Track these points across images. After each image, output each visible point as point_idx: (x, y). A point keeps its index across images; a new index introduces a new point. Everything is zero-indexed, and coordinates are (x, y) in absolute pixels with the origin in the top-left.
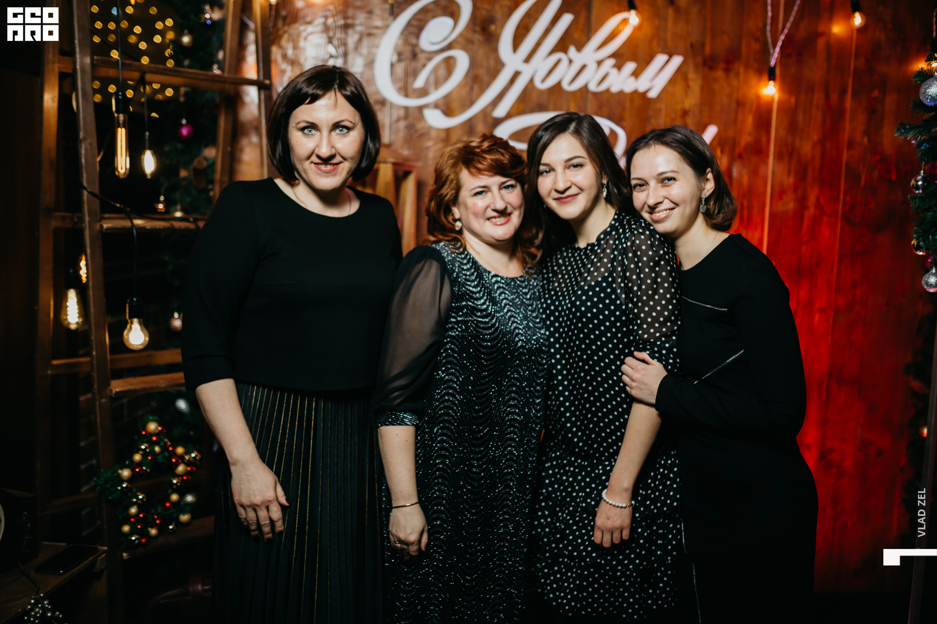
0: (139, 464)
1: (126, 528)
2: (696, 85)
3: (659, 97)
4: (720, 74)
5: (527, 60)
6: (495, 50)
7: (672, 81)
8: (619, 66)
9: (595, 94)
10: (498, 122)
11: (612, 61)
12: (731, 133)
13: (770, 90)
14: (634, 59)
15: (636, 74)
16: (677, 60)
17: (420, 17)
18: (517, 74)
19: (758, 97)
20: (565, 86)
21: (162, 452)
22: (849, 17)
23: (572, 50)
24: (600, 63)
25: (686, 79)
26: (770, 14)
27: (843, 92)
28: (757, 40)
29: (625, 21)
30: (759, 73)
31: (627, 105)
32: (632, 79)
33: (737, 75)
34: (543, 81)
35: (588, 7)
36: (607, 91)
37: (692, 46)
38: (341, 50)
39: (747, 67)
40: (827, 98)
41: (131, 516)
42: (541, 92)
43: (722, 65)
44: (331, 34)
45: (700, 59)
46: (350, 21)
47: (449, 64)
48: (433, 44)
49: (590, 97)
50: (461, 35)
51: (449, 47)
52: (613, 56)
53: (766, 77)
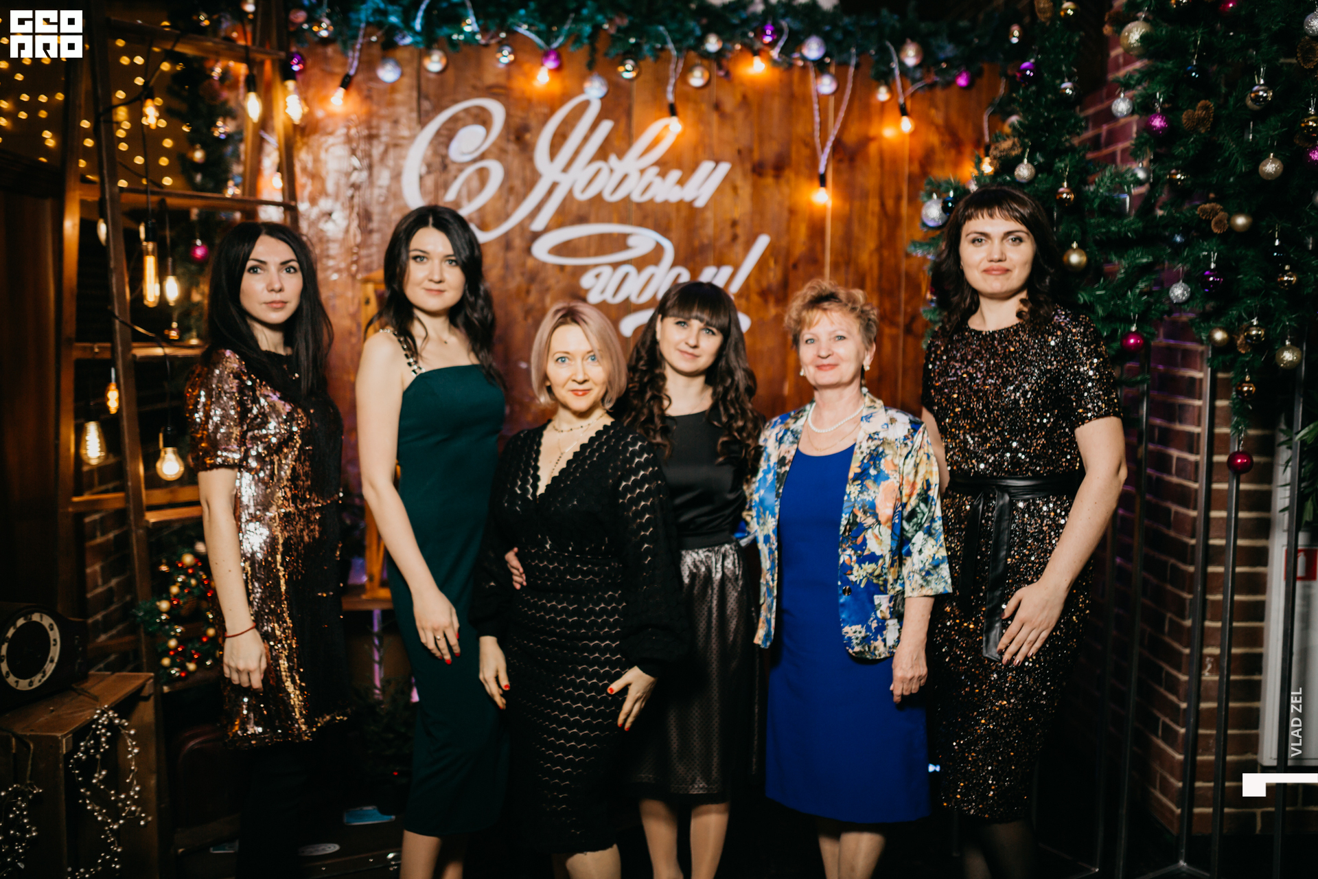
0: (177, 596)
1: (166, 662)
2: (745, 190)
3: (706, 207)
4: (769, 180)
5: (566, 169)
6: (531, 159)
7: (720, 190)
8: (663, 174)
9: (639, 205)
10: (536, 236)
11: (655, 170)
12: (784, 242)
13: (822, 198)
14: (679, 166)
15: (681, 182)
16: (724, 167)
17: (450, 126)
18: (554, 186)
19: (810, 204)
20: (607, 197)
21: (197, 586)
22: (898, 123)
23: (613, 159)
24: (642, 171)
25: (735, 189)
26: (817, 119)
27: (898, 198)
28: (806, 144)
29: (667, 127)
30: (810, 178)
31: (673, 215)
32: (678, 188)
33: (788, 182)
34: (584, 191)
35: (629, 114)
36: (651, 201)
37: (739, 152)
38: (366, 162)
39: (797, 174)
40: (883, 205)
41: (169, 649)
42: (580, 204)
43: (771, 172)
44: (354, 145)
45: (748, 166)
46: (374, 132)
47: (483, 175)
48: (463, 154)
49: (634, 208)
50: (494, 144)
51: (482, 157)
52: (657, 163)
53: (817, 183)
